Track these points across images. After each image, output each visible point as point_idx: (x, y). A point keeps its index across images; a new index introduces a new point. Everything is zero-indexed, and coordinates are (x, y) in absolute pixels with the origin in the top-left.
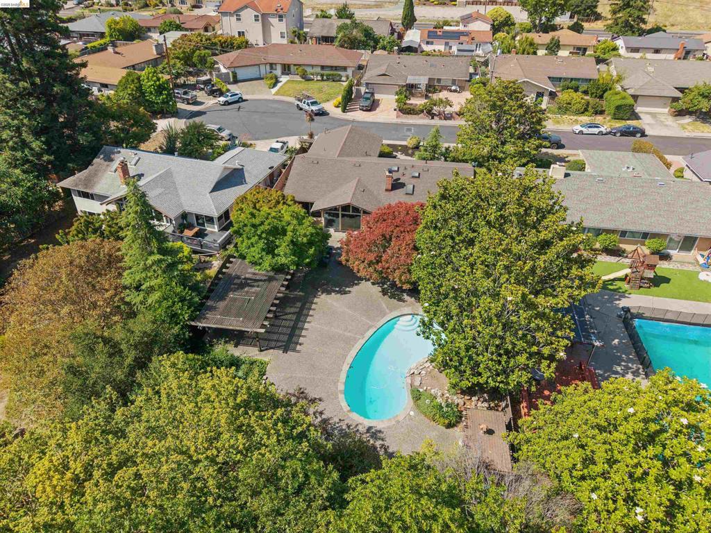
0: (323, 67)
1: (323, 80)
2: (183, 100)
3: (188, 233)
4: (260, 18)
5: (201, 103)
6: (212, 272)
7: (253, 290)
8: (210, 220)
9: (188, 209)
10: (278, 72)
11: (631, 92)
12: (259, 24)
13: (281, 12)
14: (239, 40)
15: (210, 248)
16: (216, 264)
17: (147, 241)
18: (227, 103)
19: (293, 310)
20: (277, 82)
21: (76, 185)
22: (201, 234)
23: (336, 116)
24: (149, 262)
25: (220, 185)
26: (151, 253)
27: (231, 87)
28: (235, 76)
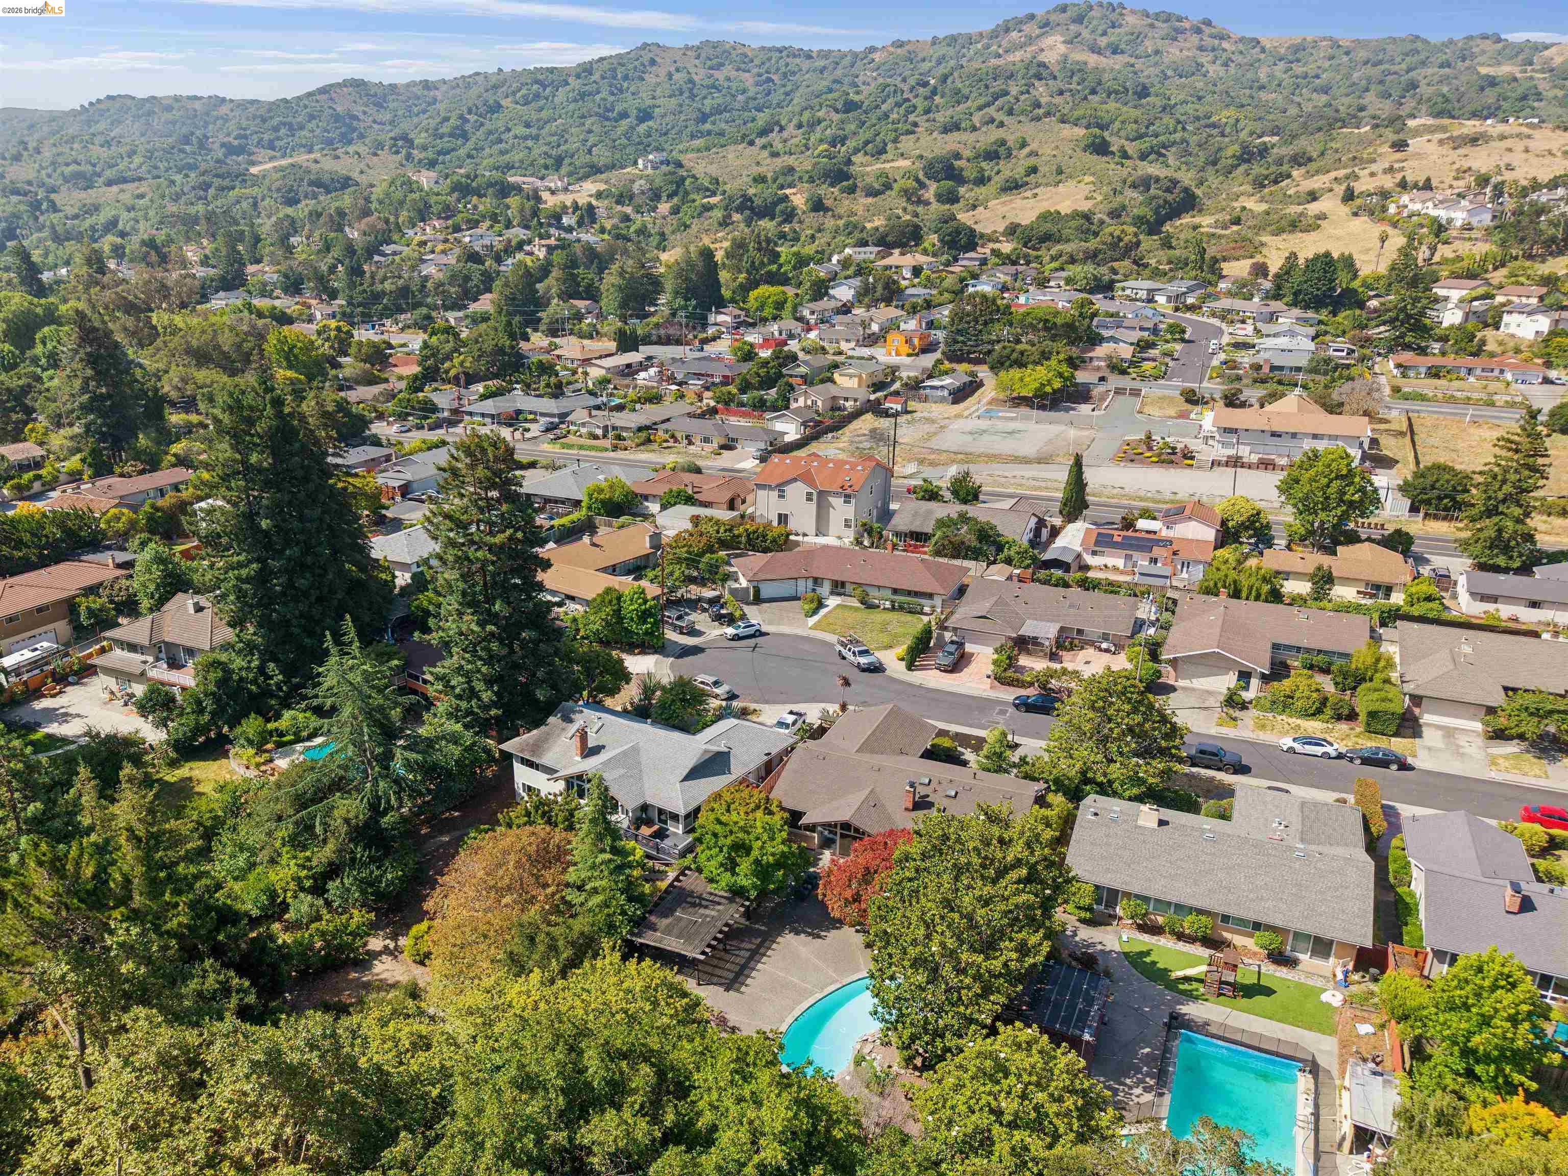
0: (895, 591)
1: (893, 608)
2: (675, 628)
3: (646, 831)
4: (815, 497)
5: (698, 634)
6: (663, 885)
7: (707, 912)
8: (675, 817)
9: (650, 801)
10: (825, 589)
11: (1409, 688)
12: (813, 506)
13: (849, 491)
14: (776, 529)
15: (669, 854)
16: (672, 875)
17: (600, 838)
18: (736, 638)
19: (748, 946)
20: (820, 605)
21: (522, 751)
22: (661, 834)
23: (895, 676)
24: (598, 860)
25: (695, 773)
26: (603, 851)
27: (749, 611)
28: (757, 591)
